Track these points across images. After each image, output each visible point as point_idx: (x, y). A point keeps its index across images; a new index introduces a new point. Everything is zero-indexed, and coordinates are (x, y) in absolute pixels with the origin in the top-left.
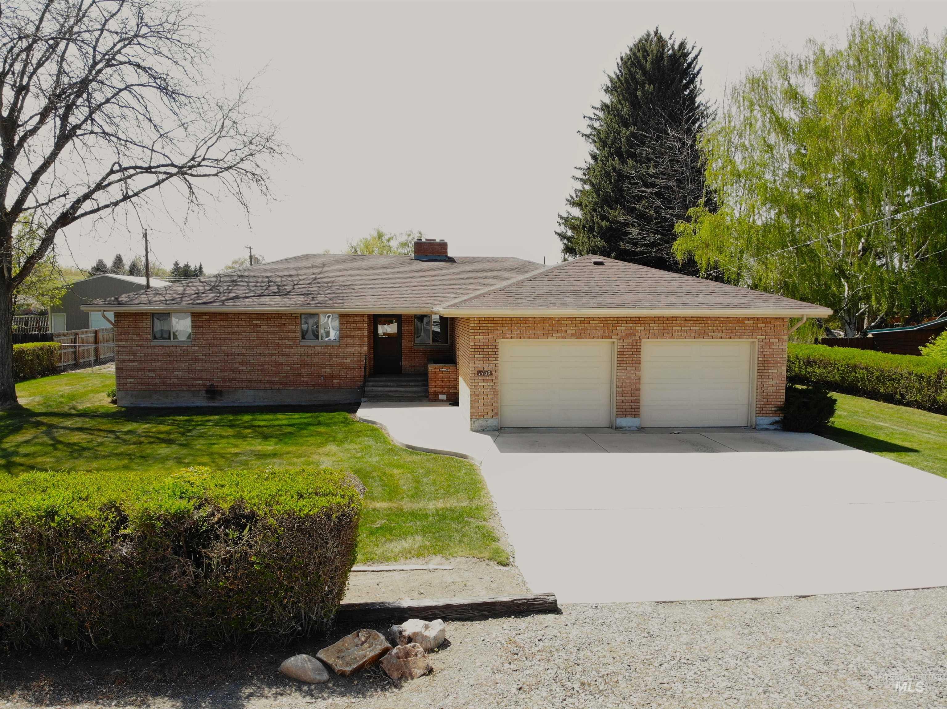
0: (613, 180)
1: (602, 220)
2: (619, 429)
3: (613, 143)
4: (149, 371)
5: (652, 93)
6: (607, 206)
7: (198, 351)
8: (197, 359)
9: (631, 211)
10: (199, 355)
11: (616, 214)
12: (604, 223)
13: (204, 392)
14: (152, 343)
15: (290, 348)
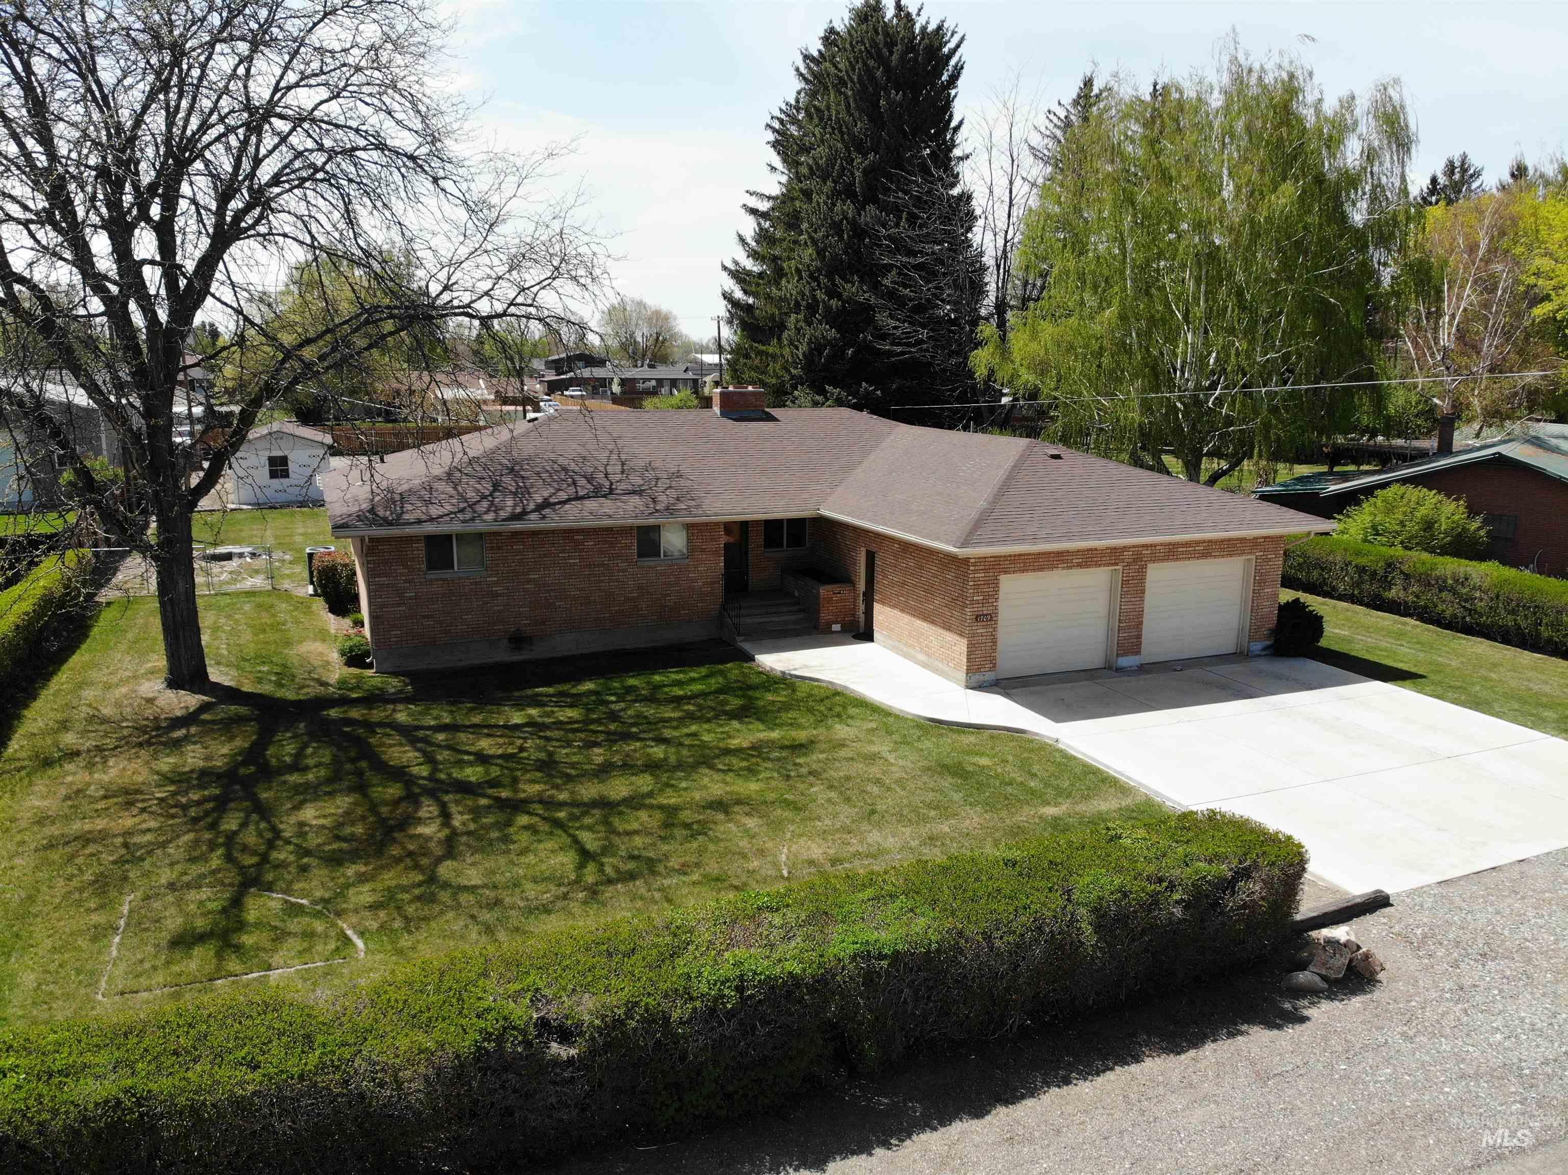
0: (845, 236)
1: (830, 298)
2: (1119, 670)
3: (841, 175)
4: (424, 617)
5: (900, 105)
6: (840, 277)
7: (496, 583)
8: (496, 595)
9: (875, 286)
10: (499, 589)
11: (854, 289)
12: (834, 303)
13: (506, 641)
14: (428, 577)
15: (625, 571)
